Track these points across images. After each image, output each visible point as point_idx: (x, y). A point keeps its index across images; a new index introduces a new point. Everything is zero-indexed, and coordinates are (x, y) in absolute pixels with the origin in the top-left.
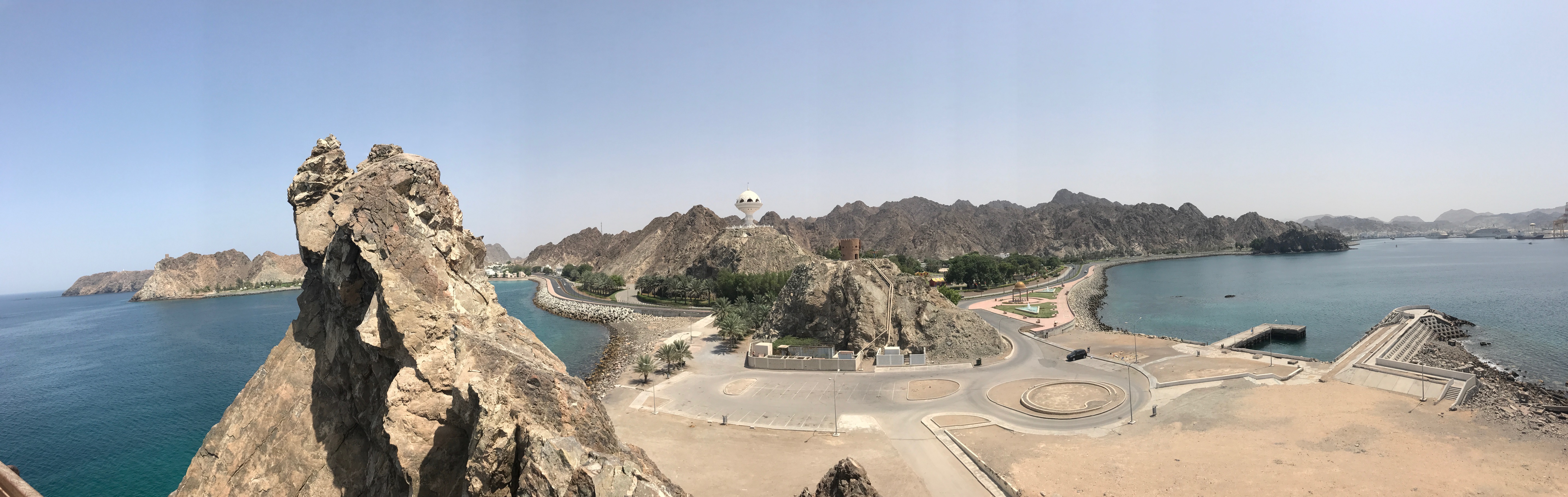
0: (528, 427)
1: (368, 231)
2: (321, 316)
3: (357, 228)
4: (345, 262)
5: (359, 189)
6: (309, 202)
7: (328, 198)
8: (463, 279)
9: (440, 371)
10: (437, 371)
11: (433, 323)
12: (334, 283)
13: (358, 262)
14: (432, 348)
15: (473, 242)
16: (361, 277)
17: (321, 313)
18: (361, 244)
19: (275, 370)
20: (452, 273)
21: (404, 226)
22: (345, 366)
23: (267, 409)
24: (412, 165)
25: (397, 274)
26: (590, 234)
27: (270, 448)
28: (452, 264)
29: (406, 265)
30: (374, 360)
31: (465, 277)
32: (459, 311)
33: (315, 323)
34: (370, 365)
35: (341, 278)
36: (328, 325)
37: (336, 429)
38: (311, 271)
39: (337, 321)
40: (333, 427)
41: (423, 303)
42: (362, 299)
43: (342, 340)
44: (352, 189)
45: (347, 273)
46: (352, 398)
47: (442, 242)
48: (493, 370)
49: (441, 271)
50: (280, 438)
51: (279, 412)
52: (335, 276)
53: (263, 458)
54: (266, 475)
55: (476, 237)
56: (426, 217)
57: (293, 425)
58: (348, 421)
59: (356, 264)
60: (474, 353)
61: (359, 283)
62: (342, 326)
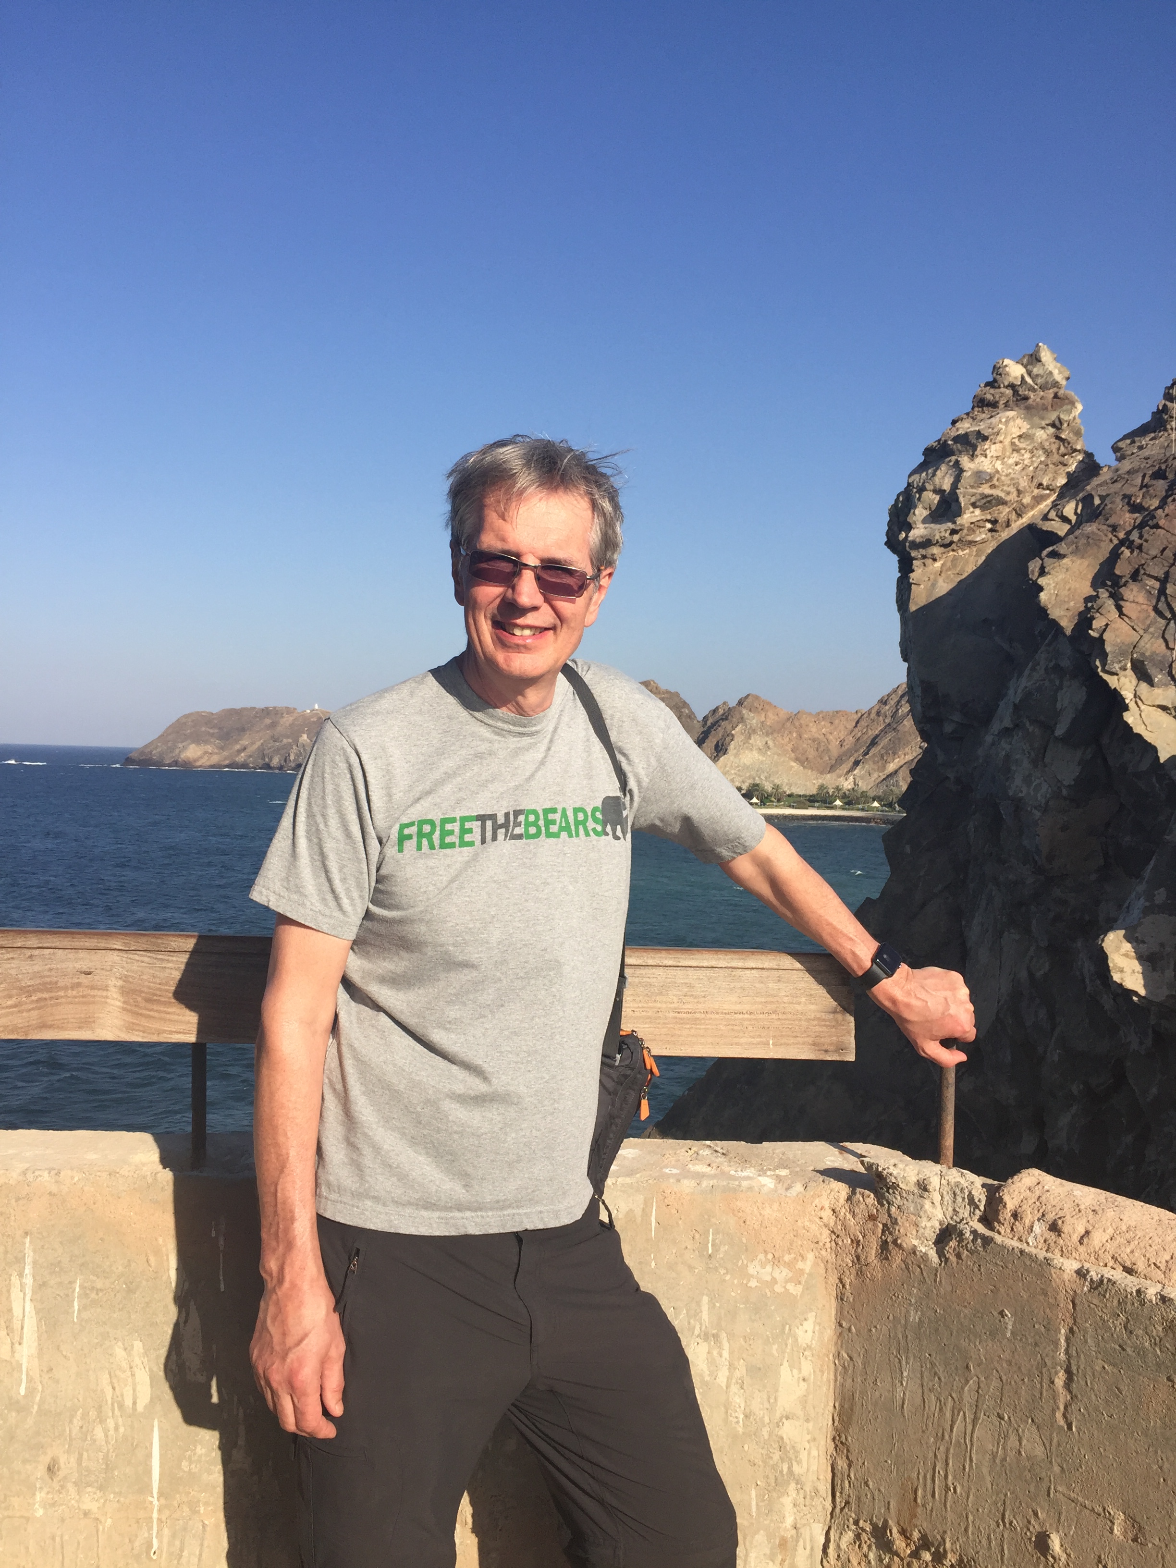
12: (1021, 799)
17: (953, 890)
18: (1127, 688)
22: (1028, 1050)
33: (933, 920)
34: (1120, 1062)
35: (1045, 787)
36: (978, 928)
38: (941, 757)
39: (1016, 914)
42: (1106, 855)
45: (1068, 771)
52: (1027, 780)
61: (1101, 806)
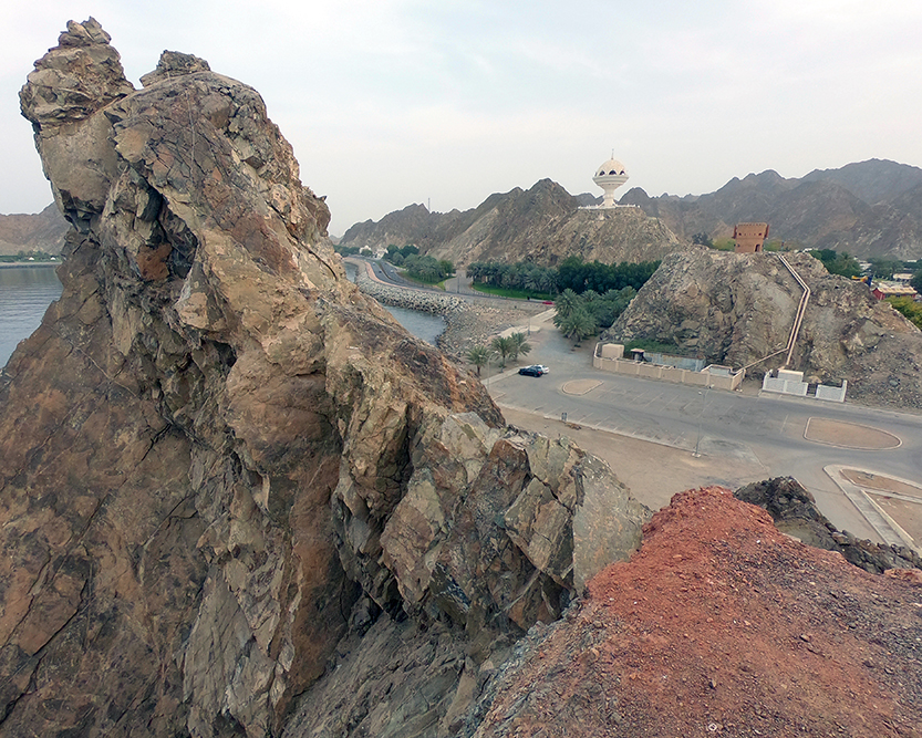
0: (421, 404)
1: (175, 174)
2: (101, 295)
3: (159, 169)
4: (142, 218)
5: (153, 112)
6: (64, 119)
7: (98, 118)
8: (306, 248)
9: (293, 353)
10: (290, 354)
11: (281, 300)
12: (125, 247)
13: (161, 219)
14: (281, 328)
15: (315, 202)
16: (166, 240)
17: (99, 292)
18: (167, 193)
19: (27, 372)
20: (293, 240)
21: (228, 174)
22: (149, 357)
23: (19, 427)
24: (228, 89)
25: (227, 237)
26: (416, 211)
27: (31, 476)
28: (292, 229)
29: (238, 226)
30: (194, 347)
31: (309, 246)
32: (307, 285)
33: (91, 307)
34: (189, 354)
35: (136, 241)
36: (115, 308)
37: (139, 435)
39: (133, 300)
40: (134, 434)
41: (265, 276)
42: (170, 270)
43: (142, 325)
44: (143, 110)
45: (146, 233)
46: (162, 394)
47: (278, 199)
48: (374, 346)
49: (281, 237)
50: (48, 462)
51: (42, 428)
52: (127, 238)
53: (21, 492)
54: (29, 512)
55: (318, 196)
56: (255, 163)
57: (70, 441)
58: (156, 423)
59: (159, 222)
60: (349, 329)
61: (164, 249)
62: (140, 307)
